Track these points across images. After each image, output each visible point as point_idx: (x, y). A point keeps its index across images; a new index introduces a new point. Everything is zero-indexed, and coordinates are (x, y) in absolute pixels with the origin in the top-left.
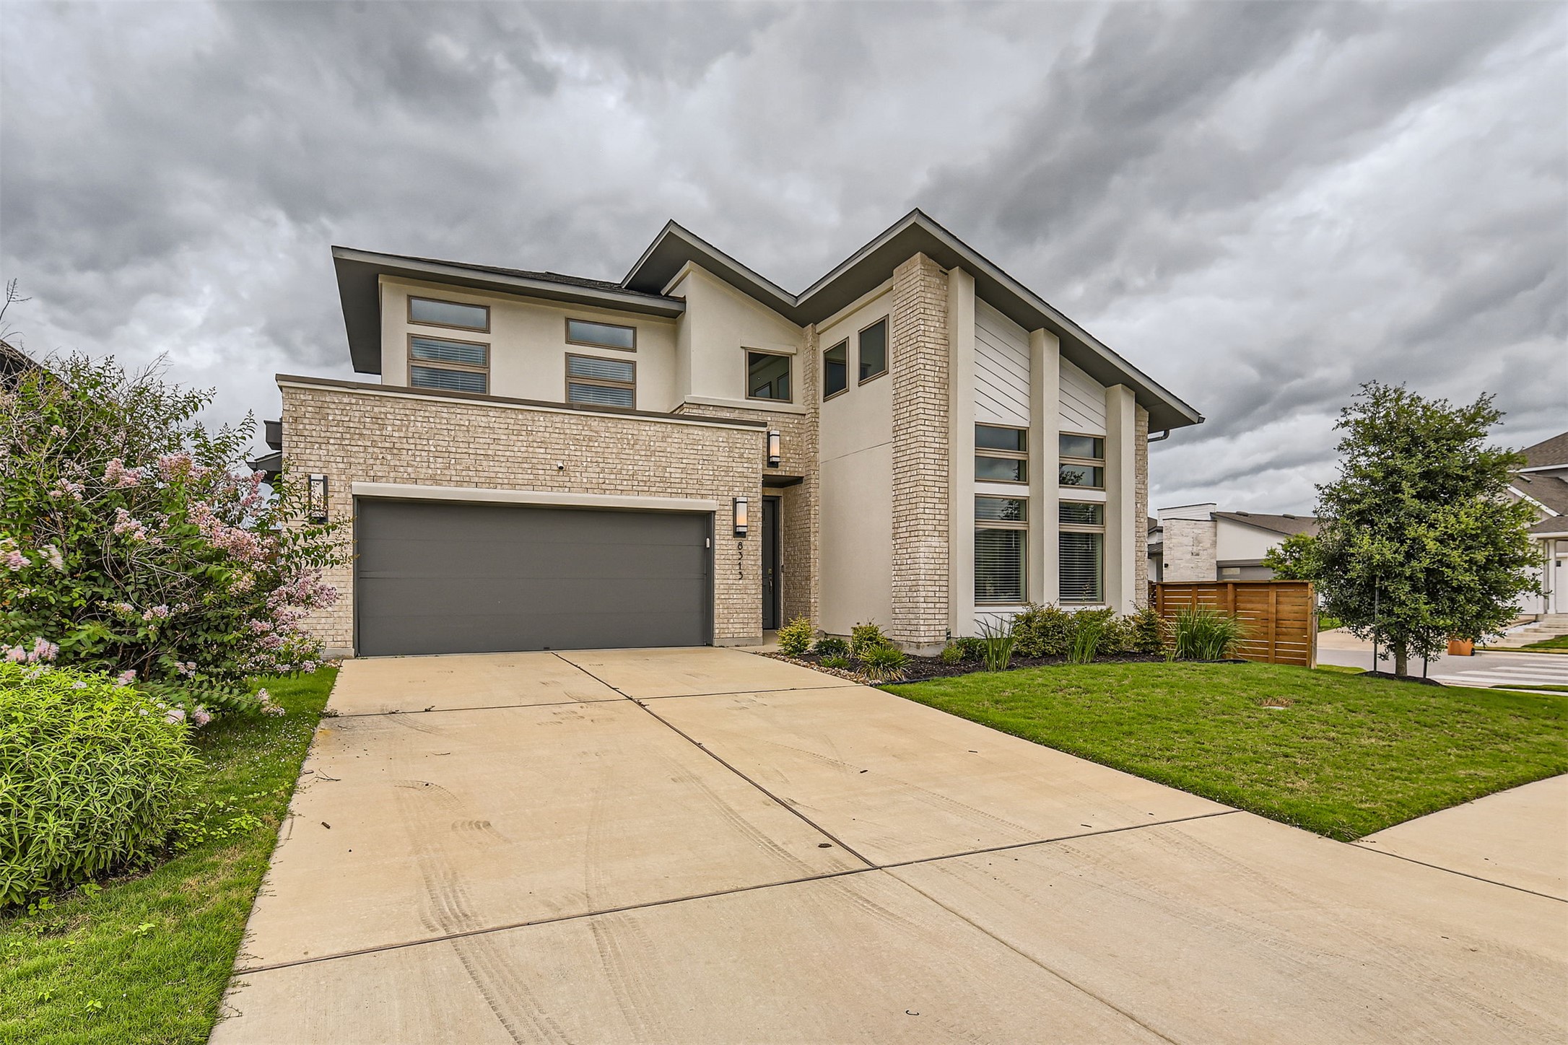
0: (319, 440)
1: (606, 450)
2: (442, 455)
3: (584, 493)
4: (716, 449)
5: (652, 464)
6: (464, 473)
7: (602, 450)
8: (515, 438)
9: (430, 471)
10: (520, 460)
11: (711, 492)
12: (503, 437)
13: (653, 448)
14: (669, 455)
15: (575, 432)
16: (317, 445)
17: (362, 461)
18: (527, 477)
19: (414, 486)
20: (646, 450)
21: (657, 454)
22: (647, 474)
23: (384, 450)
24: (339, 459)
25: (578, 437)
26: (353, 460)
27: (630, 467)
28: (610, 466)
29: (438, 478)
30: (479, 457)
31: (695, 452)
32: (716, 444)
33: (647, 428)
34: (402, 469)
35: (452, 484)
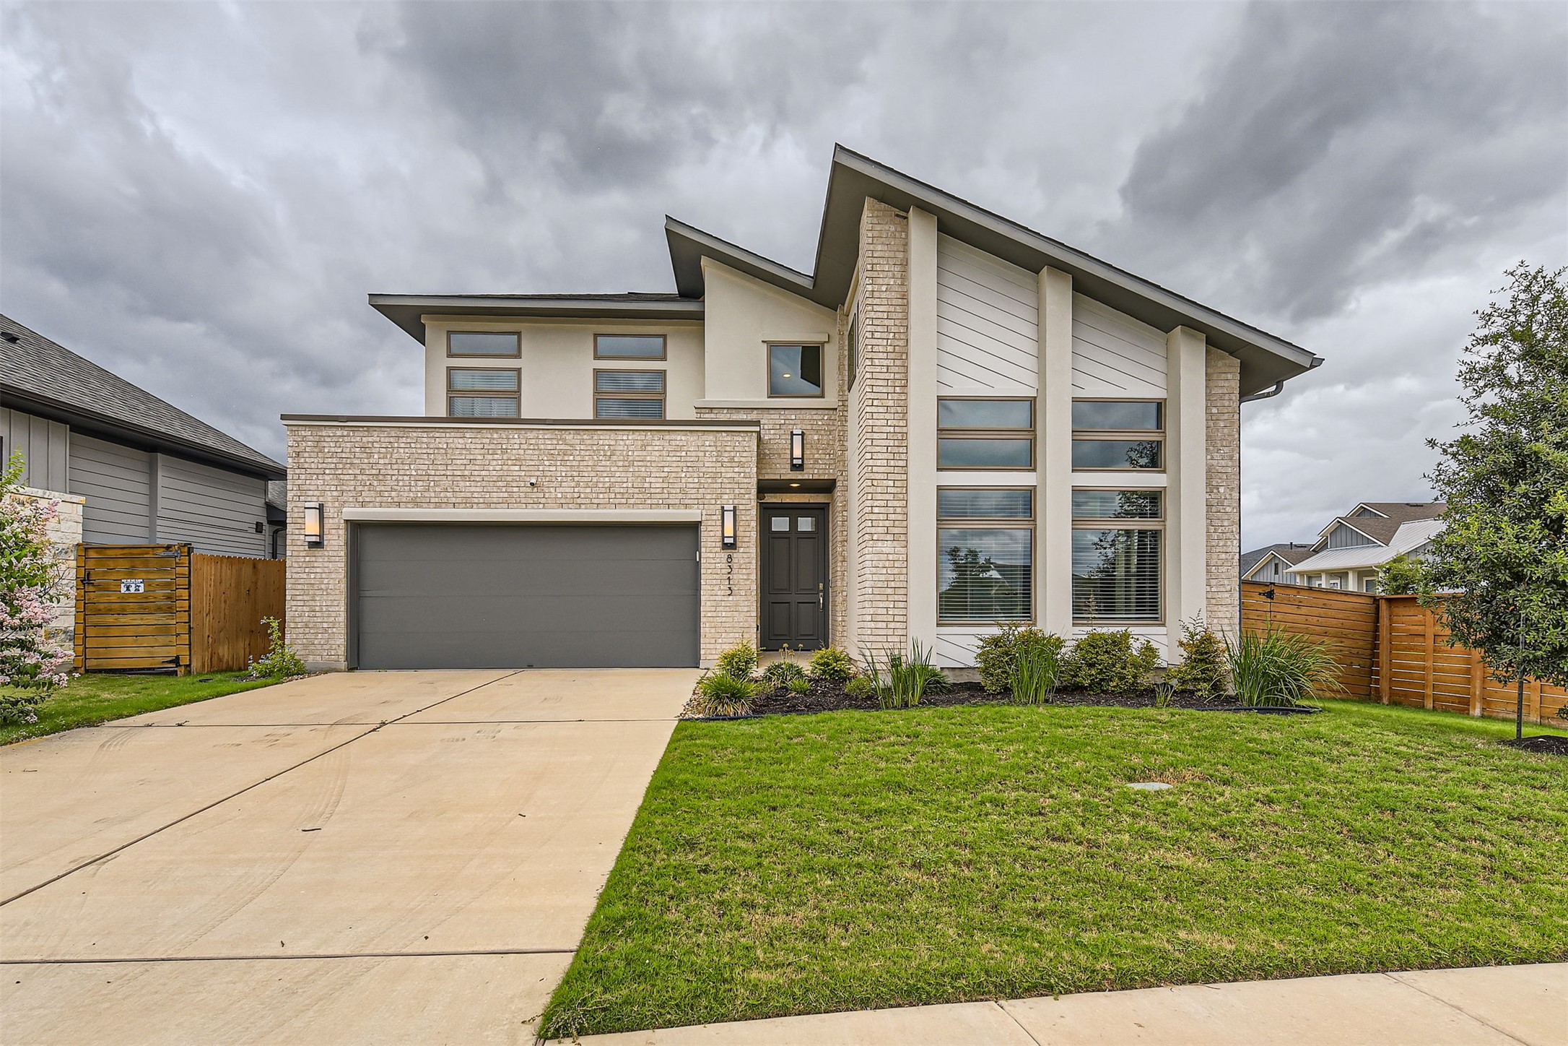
0: (318, 471)
1: (582, 463)
2: (423, 478)
3: (559, 508)
4: (702, 454)
5: (630, 474)
6: (442, 495)
7: (577, 463)
8: (490, 457)
9: (412, 495)
10: (495, 479)
11: (696, 502)
12: (479, 457)
13: (631, 458)
14: (649, 464)
15: (549, 447)
16: (315, 476)
17: (352, 488)
18: (501, 495)
19: (397, 510)
20: (624, 461)
21: (636, 463)
22: (625, 485)
23: (371, 477)
24: (333, 488)
25: (552, 452)
26: (344, 487)
27: (607, 479)
28: (586, 479)
29: (418, 500)
30: (456, 479)
31: (678, 459)
32: (702, 449)
33: (625, 438)
34: (386, 494)
35: (432, 505)
